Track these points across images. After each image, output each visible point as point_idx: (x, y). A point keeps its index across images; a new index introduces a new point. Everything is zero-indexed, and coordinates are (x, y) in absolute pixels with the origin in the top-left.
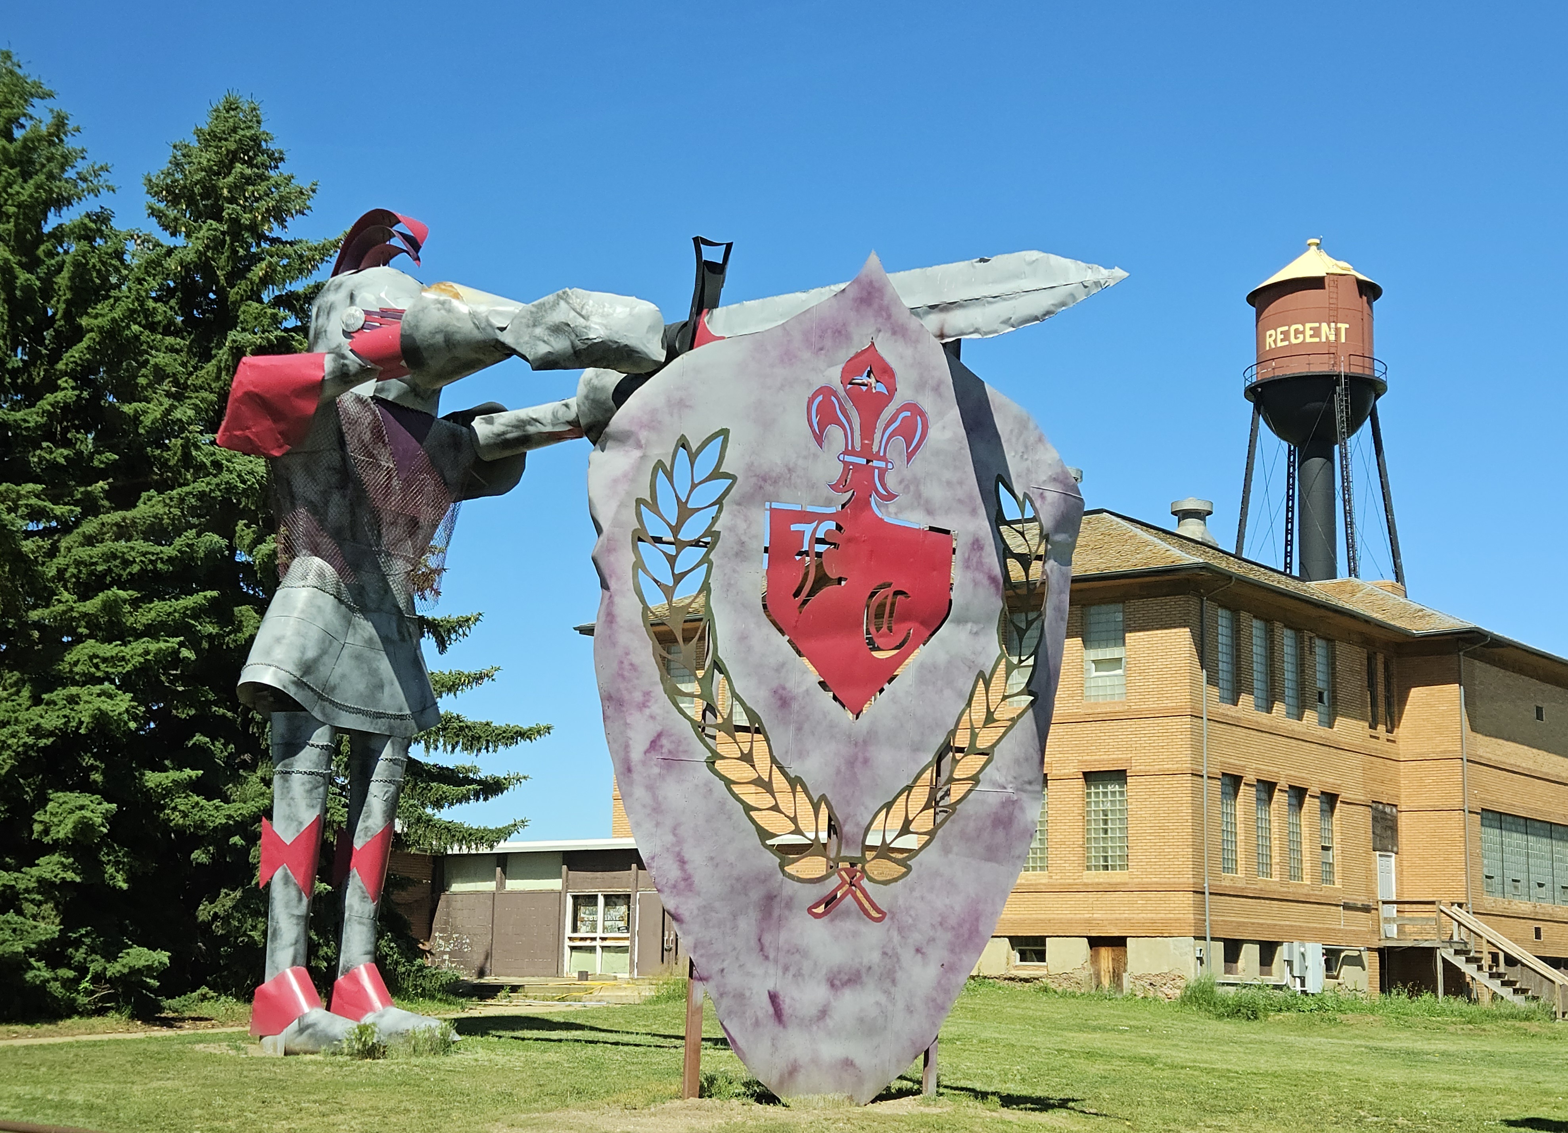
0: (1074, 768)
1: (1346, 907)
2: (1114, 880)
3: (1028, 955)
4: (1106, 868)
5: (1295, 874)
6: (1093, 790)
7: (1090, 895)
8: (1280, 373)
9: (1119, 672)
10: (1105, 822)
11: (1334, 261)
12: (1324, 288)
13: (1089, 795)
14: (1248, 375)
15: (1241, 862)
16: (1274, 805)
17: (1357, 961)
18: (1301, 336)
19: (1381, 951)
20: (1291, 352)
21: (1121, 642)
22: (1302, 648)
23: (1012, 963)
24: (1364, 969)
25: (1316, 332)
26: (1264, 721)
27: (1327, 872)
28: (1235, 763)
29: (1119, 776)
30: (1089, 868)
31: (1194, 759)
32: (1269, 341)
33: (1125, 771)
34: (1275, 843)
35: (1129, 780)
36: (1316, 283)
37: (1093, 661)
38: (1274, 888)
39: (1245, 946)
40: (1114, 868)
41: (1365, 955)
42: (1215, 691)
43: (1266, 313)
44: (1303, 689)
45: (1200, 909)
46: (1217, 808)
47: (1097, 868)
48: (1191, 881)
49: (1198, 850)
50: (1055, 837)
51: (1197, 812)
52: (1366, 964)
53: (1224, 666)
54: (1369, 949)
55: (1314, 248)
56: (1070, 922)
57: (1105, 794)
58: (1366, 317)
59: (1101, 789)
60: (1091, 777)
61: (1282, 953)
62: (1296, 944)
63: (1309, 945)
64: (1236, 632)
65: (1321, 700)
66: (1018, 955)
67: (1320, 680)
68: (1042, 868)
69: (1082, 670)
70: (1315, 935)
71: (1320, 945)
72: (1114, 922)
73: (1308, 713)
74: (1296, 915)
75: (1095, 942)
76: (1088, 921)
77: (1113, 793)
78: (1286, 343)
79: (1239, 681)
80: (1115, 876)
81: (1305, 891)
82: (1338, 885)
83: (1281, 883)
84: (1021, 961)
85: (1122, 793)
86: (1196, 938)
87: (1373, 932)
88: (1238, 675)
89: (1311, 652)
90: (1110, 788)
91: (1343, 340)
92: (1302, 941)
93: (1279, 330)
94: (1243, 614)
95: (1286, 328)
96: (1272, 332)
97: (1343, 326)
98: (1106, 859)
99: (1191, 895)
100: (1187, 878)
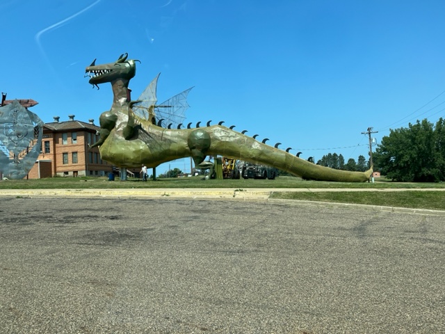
1: (108, 167)
3: (66, 174)
7: (73, 167)
10: (75, 158)
16: (97, 156)
28: (91, 151)
30: (73, 163)
31: (85, 150)
34: (98, 160)
35: (78, 153)
39: (93, 171)
40: (76, 163)
45: (86, 167)
48: (85, 164)
50: (69, 160)
51: (86, 156)
56: (71, 170)
57: (75, 155)
60: (73, 153)
62: (101, 171)
64: (91, 136)
68: (67, 164)
69: (72, 140)
71: (104, 171)
72: (76, 169)
74: (101, 168)
75: (74, 172)
86: (86, 170)
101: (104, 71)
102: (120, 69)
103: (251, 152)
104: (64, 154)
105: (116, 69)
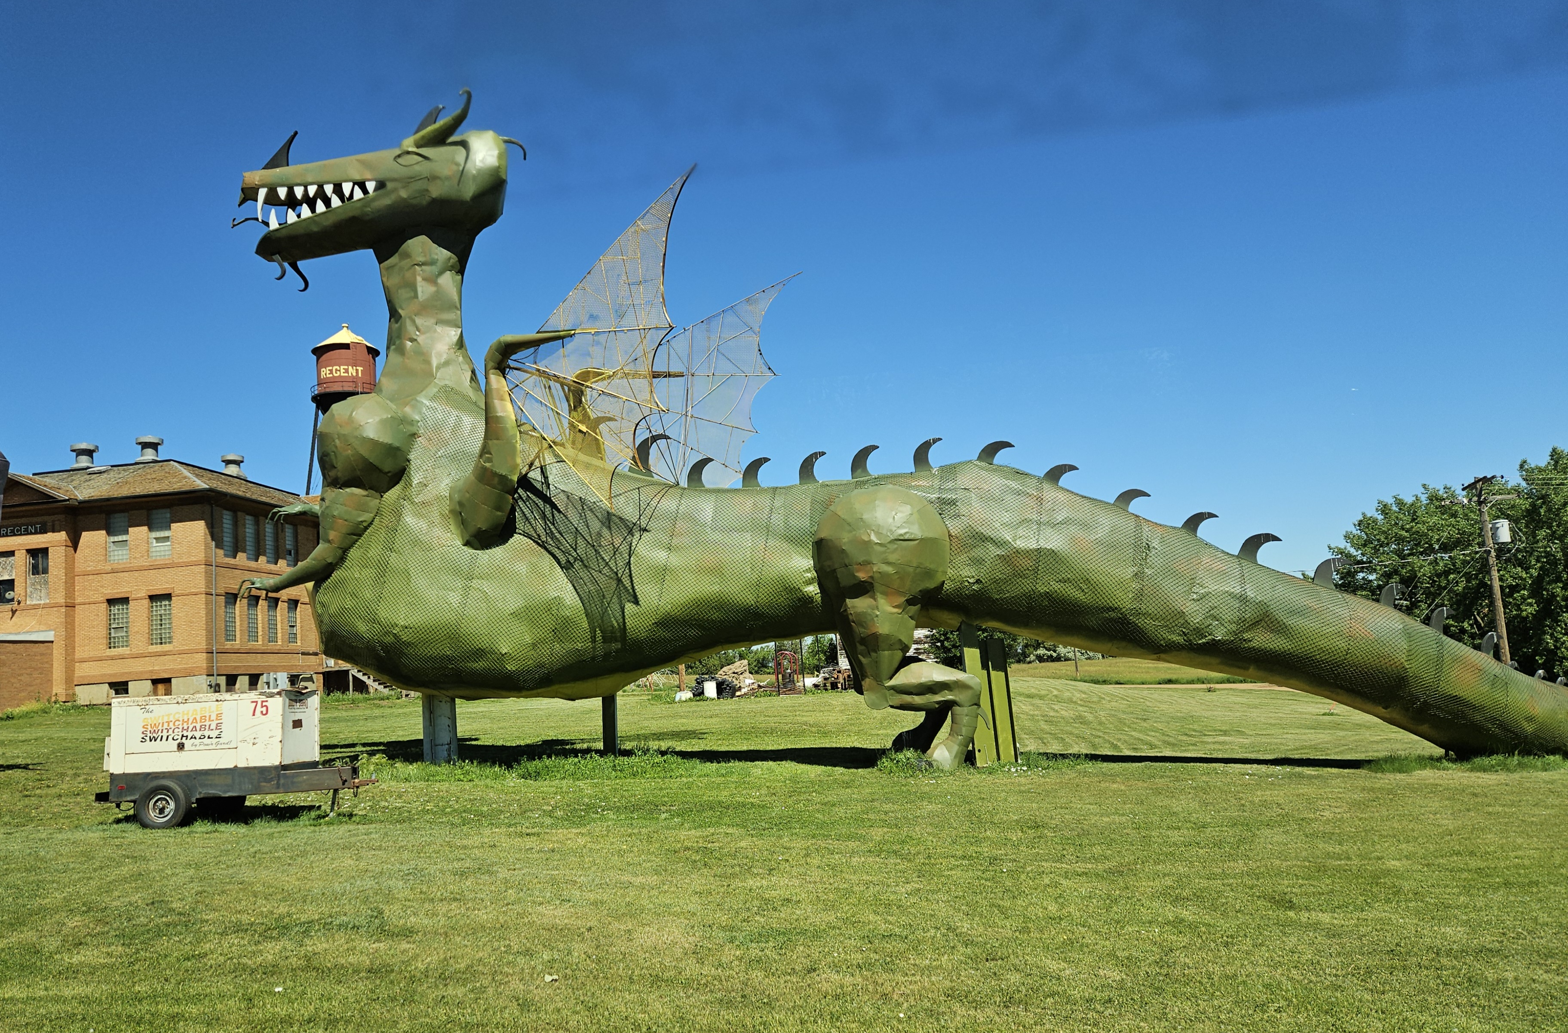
0: (143, 593)
1: (303, 654)
2: (165, 650)
3: (120, 691)
4: (161, 643)
5: (273, 639)
6: (154, 604)
7: (152, 658)
8: (328, 390)
9: (169, 543)
10: (161, 620)
11: (355, 336)
12: (349, 349)
13: (152, 607)
14: (313, 390)
15: (238, 636)
16: (259, 607)
17: (310, 679)
18: (338, 372)
19: (323, 673)
20: (334, 380)
21: (169, 528)
22: (277, 530)
23: (111, 696)
24: (314, 683)
25: (347, 371)
26: (253, 566)
27: (293, 637)
28: (234, 587)
29: (168, 597)
30: (152, 644)
31: (207, 587)
32: (323, 374)
33: (170, 594)
34: (260, 625)
35: (173, 598)
36: (346, 346)
37: (155, 538)
38: (258, 647)
39: (239, 678)
40: (165, 643)
41: (314, 676)
42: (221, 552)
43: (321, 360)
44: (278, 549)
45: (210, 661)
46: (222, 611)
47: (156, 644)
48: (205, 647)
49: (209, 631)
50: (133, 629)
51: (209, 613)
52: (315, 681)
53: (228, 539)
54: (316, 673)
55: (345, 329)
56: (141, 672)
57: (161, 606)
58: (371, 365)
59: (159, 604)
60: (153, 598)
61: (263, 679)
62: (271, 674)
63: (279, 674)
64: (235, 523)
65: (290, 554)
66: (114, 692)
67: (289, 544)
68: (127, 646)
69: (148, 543)
70: (283, 669)
71: (286, 674)
72: (164, 671)
73: (280, 561)
74: (272, 660)
75: (155, 682)
76: (151, 671)
77: (165, 605)
78: (331, 375)
79: (237, 547)
80: (166, 647)
81: (278, 647)
82: (299, 644)
83: (263, 645)
84: (116, 694)
85: (170, 605)
86: (208, 675)
87: (320, 665)
88: (237, 544)
89: (282, 531)
90: (163, 603)
91: (360, 375)
92: (276, 672)
93: (328, 368)
94: (239, 514)
95: (331, 368)
96: (324, 369)
97: (360, 369)
98: (161, 639)
99: (205, 654)
100: (203, 646)
101: (338, 190)
102: (433, 178)
103: (1195, 613)
104: (111, 602)
105: (407, 181)
